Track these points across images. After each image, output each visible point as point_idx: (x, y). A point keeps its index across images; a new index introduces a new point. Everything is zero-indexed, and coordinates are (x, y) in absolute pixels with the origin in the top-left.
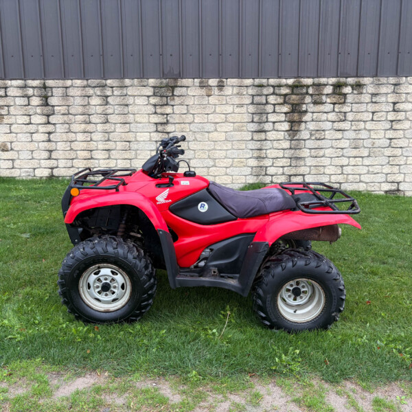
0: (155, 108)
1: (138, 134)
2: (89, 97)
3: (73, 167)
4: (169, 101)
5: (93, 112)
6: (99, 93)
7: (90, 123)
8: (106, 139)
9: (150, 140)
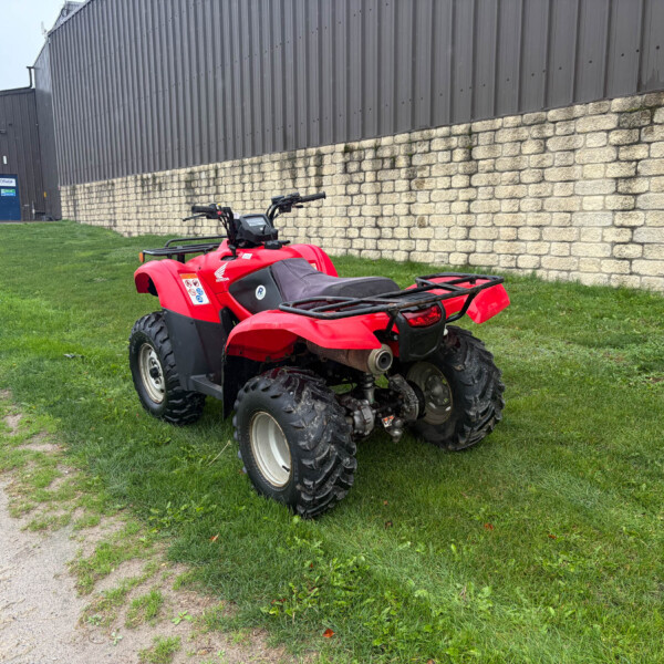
0: (618, 151)
1: (585, 198)
2: (522, 141)
3: (492, 252)
4: (643, 135)
5: (525, 165)
6: (535, 134)
7: (520, 183)
8: (539, 208)
9: (604, 209)
